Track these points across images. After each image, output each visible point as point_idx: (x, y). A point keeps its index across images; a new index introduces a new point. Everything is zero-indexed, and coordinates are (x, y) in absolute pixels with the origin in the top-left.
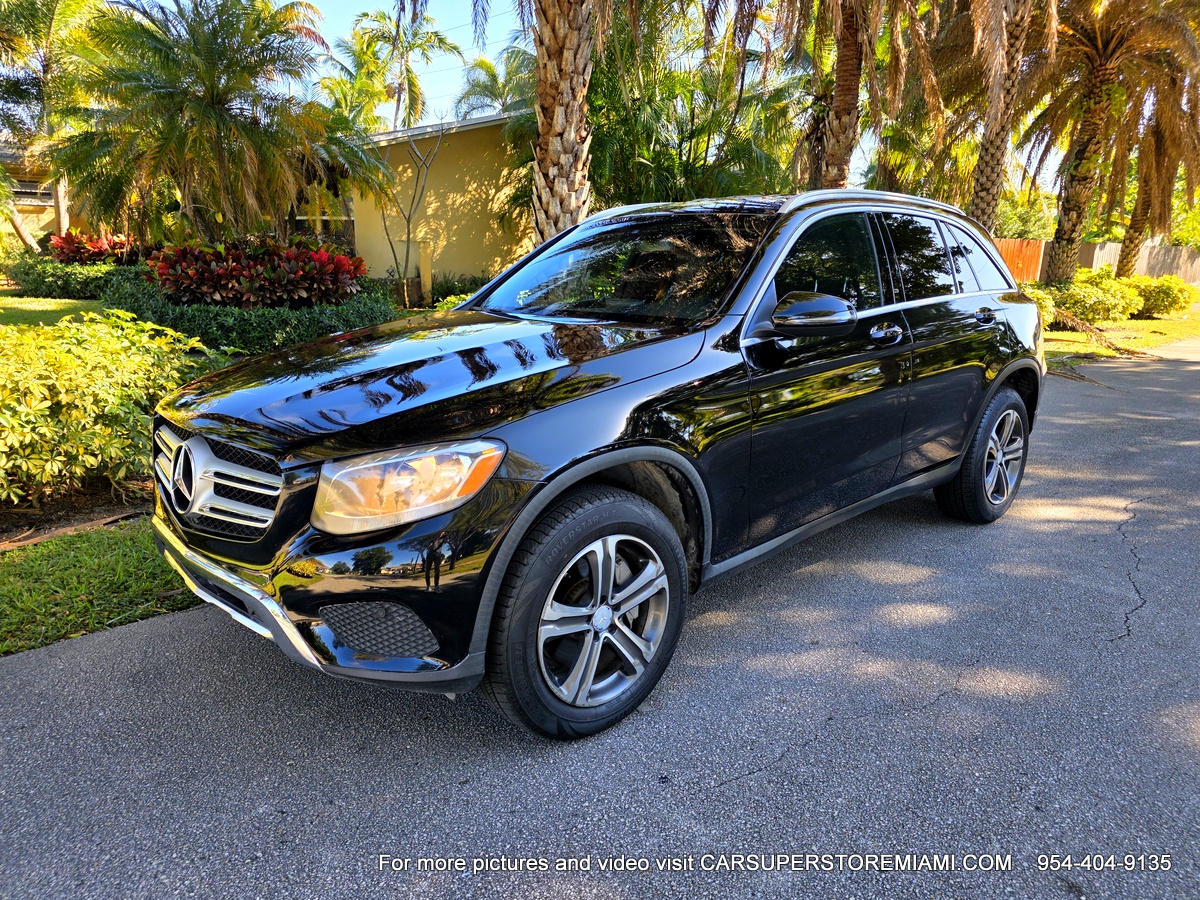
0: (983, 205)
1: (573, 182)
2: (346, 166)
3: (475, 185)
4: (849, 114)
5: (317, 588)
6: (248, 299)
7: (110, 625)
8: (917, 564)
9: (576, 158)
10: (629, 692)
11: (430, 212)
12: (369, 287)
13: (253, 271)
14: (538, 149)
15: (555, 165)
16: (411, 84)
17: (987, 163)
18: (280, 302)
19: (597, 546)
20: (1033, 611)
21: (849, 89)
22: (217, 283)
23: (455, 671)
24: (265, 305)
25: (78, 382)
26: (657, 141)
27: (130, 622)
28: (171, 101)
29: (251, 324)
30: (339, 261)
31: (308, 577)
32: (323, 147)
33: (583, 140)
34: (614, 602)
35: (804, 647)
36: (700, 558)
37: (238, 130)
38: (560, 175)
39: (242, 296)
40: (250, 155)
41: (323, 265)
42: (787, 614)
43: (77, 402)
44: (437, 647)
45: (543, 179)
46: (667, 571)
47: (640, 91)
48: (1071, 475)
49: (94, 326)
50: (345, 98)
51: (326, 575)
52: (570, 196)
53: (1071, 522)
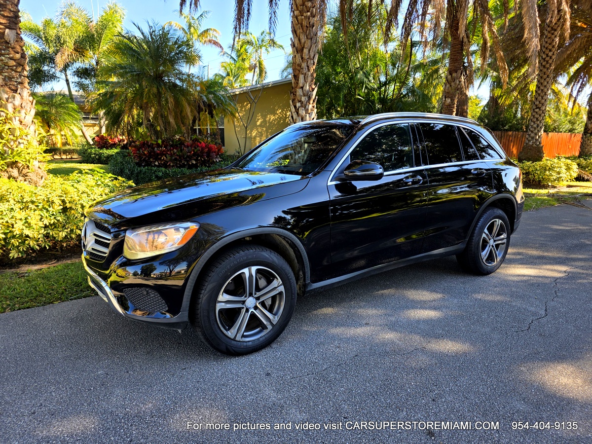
0: (537, 116)
1: (308, 109)
2: (215, 104)
3: (280, 111)
4: (456, 72)
5: (125, 282)
6: (170, 164)
7: (71, 300)
8: (437, 292)
9: (309, 98)
10: (264, 338)
11: (258, 123)
12: (225, 158)
13: (172, 152)
14: (292, 94)
15: (299, 102)
16: (260, 64)
17: (539, 94)
18: (183, 166)
19: (246, 271)
20: (485, 316)
21: (456, 60)
22: (157, 157)
23: (175, 319)
24: (177, 167)
25: (74, 199)
26: (366, 87)
27: (79, 298)
28: (139, 76)
29: (170, 176)
30: (211, 147)
31: (123, 277)
32: (206, 96)
33: (313, 90)
34: (256, 296)
35: (361, 325)
36: (305, 280)
37: (166, 89)
38: (302, 106)
39: (167, 162)
40: (171, 100)
41: (203, 149)
42: (361, 311)
43: (74, 207)
44: (167, 309)
45: (294, 108)
46: (284, 284)
47: (359, 64)
48: (546, 254)
49: (87, 175)
50: (232, 72)
51: (129, 276)
52: (306, 116)
53: (531, 276)
